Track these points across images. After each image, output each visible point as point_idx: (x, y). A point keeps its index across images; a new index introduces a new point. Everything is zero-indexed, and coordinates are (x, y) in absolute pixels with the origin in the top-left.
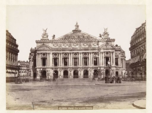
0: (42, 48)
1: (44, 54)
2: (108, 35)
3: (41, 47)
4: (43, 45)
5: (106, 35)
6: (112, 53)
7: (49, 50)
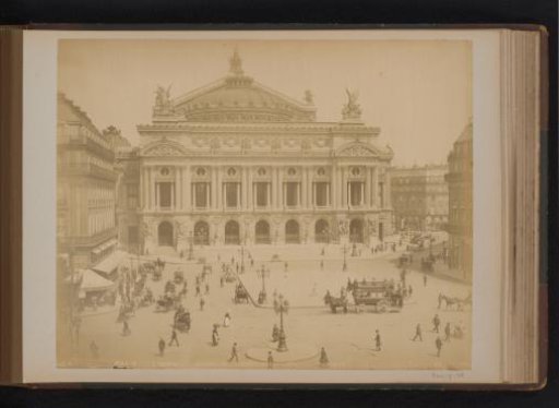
0: (159, 152)
1: (165, 170)
2: (359, 113)
3: (156, 148)
4: (164, 140)
5: (353, 114)
6: (372, 169)
7: (181, 158)
